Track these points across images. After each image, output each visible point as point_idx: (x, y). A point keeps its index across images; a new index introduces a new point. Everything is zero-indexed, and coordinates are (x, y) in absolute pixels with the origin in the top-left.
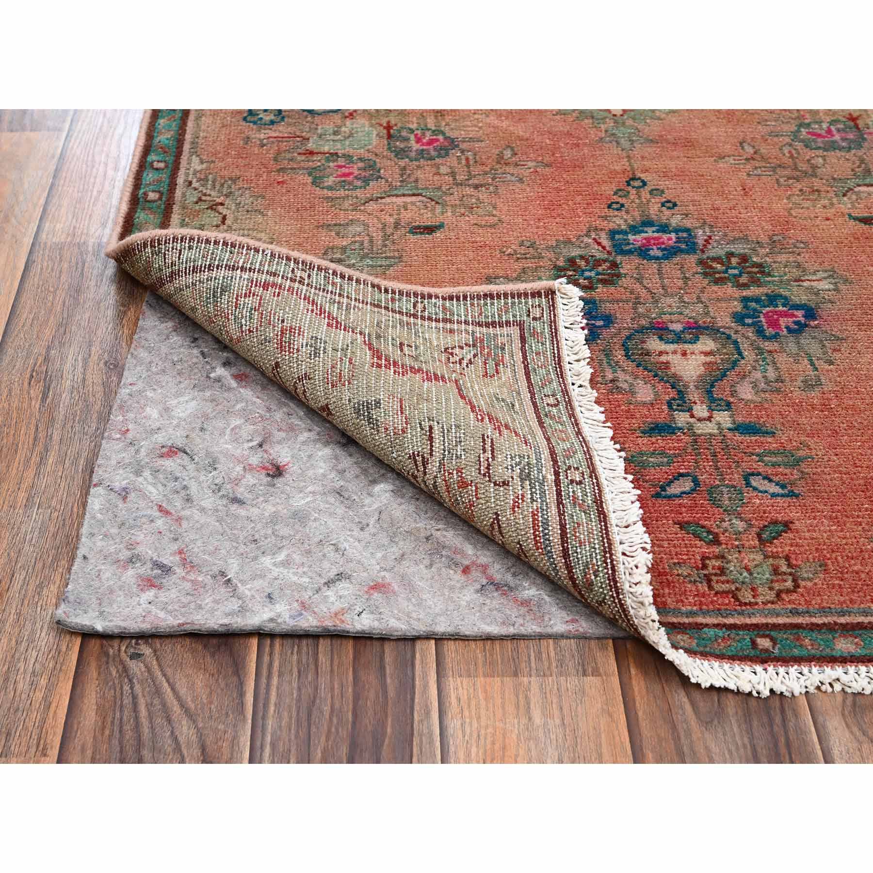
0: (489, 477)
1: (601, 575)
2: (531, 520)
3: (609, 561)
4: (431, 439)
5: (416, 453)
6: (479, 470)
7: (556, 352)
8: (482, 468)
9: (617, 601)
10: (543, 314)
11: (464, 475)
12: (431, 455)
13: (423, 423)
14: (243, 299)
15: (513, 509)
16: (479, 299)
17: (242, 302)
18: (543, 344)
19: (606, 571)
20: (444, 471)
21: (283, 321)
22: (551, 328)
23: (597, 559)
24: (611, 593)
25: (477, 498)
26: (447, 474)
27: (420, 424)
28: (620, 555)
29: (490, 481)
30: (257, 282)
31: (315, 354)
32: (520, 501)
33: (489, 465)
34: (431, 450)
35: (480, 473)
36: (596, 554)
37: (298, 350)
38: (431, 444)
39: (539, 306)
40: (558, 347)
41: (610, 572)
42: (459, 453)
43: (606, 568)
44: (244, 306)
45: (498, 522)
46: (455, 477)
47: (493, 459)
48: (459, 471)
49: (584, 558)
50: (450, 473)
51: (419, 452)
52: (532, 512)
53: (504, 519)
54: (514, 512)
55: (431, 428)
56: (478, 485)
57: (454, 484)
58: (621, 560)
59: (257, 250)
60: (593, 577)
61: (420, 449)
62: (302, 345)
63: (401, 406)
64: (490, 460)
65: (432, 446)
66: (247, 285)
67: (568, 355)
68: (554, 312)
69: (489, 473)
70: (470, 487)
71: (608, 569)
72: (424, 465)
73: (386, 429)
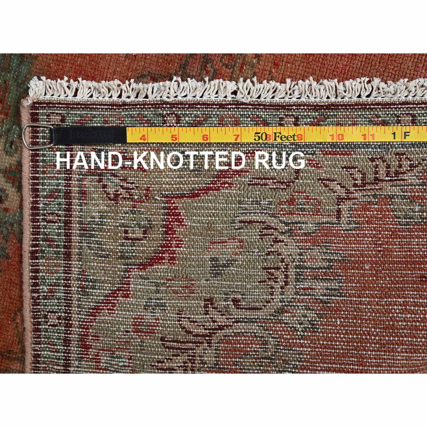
0: (289, 182)
1: (380, 113)
2: (330, 156)
3: (372, 107)
4: (250, 222)
5: (260, 233)
6: (282, 189)
7: (106, 107)
8: (282, 187)
9: (400, 106)
10: (57, 114)
11: (285, 200)
12: (264, 222)
13: (236, 227)
14: (102, 364)
15: (319, 167)
16: (38, 166)
17: (105, 365)
18: (95, 117)
19: (378, 109)
20: (279, 214)
21: (127, 332)
22: (75, 108)
23: (369, 114)
24: (394, 109)
25: (305, 192)
26: (281, 213)
27: (237, 229)
28: (369, 99)
29: (293, 182)
30: (81, 354)
31: (163, 306)
32: (314, 162)
33: (280, 182)
34: (260, 222)
35: (285, 189)
36: (365, 114)
37: (156, 319)
38: (255, 222)
39: (48, 116)
40: (100, 105)
41: (380, 107)
42: (267, 203)
43: (376, 109)
44: (107, 363)
45: (325, 180)
46: (285, 206)
47: (275, 179)
48: (281, 203)
49: (366, 122)
50: (281, 210)
51: (260, 231)
52: (323, 154)
53: (324, 175)
54: (321, 167)
55: (241, 222)
56: (295, 190)
57: (290, 208)
58: (373, 98)
59: (36, 356)
60: (380, 119)
61: (258, 230)
62: (153, 316)
63: (219, 243)
64: (275, 181)
65: (257, 222)
66: (86, 361)
67: (111, 97)
68: (55, 104)
69: (287, 182)
70: (295, 197)
71: (377, 108)
72: (270, 229)
73: (236, 254)
